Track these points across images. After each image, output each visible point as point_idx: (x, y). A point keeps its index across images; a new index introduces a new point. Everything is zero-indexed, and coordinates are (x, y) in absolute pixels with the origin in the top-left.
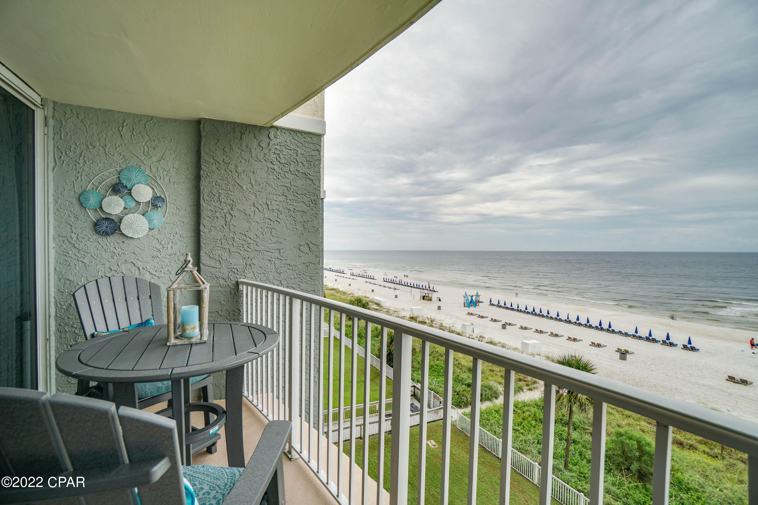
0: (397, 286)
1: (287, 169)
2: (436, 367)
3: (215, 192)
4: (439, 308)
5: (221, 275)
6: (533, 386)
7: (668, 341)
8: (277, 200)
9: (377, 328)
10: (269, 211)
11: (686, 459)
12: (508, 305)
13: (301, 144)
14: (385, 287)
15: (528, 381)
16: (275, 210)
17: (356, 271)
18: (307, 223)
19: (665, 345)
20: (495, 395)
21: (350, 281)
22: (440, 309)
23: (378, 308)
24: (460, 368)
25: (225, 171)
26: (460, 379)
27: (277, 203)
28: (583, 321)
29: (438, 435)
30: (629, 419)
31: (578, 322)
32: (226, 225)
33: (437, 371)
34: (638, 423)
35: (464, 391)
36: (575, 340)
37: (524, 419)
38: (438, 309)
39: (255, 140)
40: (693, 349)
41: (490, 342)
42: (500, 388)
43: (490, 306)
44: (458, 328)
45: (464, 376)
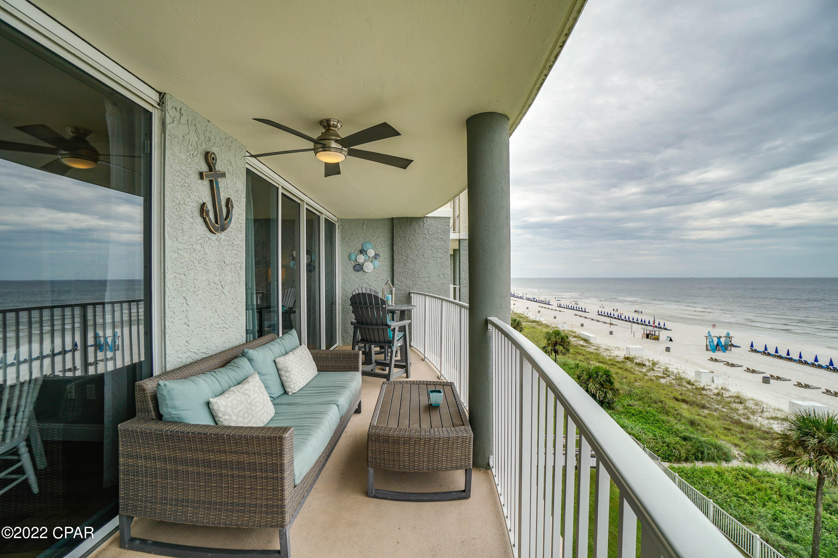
0: (614, 321)
1: (433, 237)
2: (645, 413)
4: (668, 349)
5: (403, 289)
9: (578, 364)
10: (424, 258)
12: (783, 353)
13: (439, 223)
14: (598, 321)
16: (427, 258)
17: (564, 303)
20: (724, 457)
21: (556, 314)
22: (669, 351)
23: (585, 344)
24: (678, 418)
25: (404, 241)
26: (674, 430)
27: (428, 254)
32: (405, 266)
33: (646, 418)
35: (677, 444)
37: (759, 490)
38: (666, 351)
39: (417, 224)
41: (735, 397)
42: (735, 451)
43: (750, 353)
44: (691, 376)
45: (680, 427)
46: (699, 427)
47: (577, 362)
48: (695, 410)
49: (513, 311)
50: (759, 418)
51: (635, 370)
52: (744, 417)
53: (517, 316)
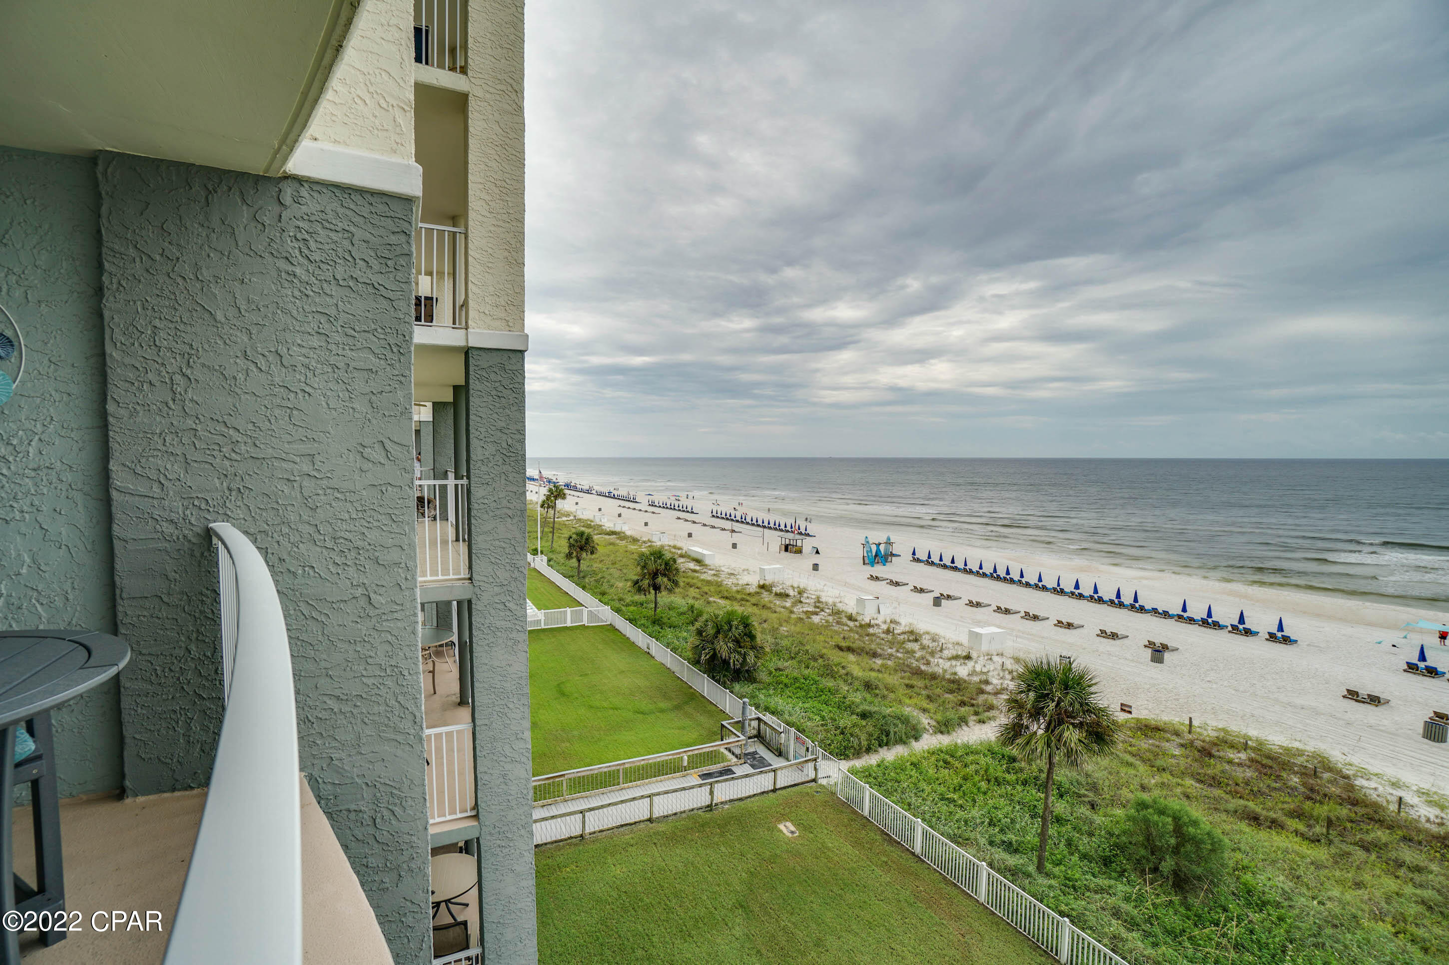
0: (737, 526)
1: (329, 275)
2: (802, 680)
3: (141, 325)
4: (816, 567)
5: (165, 515)
6: (987, 714)
7: (1241, 627)
8: (304, 344)
9: (692, 607)
10: (284, 370)
11: (1263, 847)
12: (947, 561)
13: (362, 218)
14: (713, 527)
15: (978, 706)
16: (300, 368)
17: (659, 498)
18: (379, 395)
19: (1236, 634)
20: (912, 732)
21: (647, 517)
22: (817, 570)
23: (698, 568)
24: (849, 681)
25: (166, 278)
26: (848, 703)
27: (303, 351)
28: (1087, 591)
29: (801, 813)
30: (1164, 775)
31: (1077, 592)
32: (174, 400)
33: (806, 688)
34: (1180, 781)
35: (854, 726)
36: (1069, 626)
37: (965, 779)
38: (814, 569)
39: (245, 207)
40: (1286, 640)
41: (908, 632)
42: (925, 721)
43: (912, 563)
44: (850, 605)
45: (856, 697)
46: (877, 691)
47: (691, 601)
48: (867, 661)
49: (575, 516)
50: (941, 661)
51: (775, 604)
52: (922, 661)
53: (582, 524)
